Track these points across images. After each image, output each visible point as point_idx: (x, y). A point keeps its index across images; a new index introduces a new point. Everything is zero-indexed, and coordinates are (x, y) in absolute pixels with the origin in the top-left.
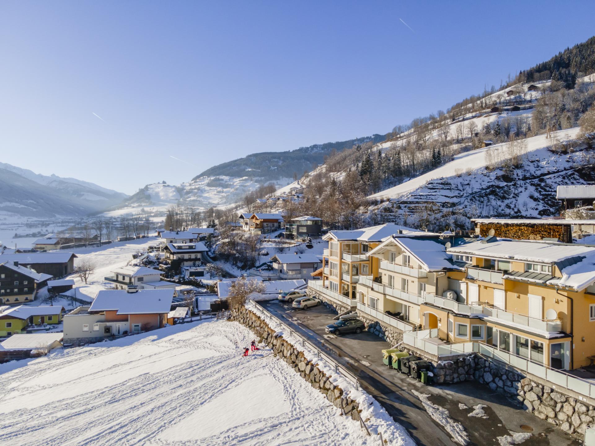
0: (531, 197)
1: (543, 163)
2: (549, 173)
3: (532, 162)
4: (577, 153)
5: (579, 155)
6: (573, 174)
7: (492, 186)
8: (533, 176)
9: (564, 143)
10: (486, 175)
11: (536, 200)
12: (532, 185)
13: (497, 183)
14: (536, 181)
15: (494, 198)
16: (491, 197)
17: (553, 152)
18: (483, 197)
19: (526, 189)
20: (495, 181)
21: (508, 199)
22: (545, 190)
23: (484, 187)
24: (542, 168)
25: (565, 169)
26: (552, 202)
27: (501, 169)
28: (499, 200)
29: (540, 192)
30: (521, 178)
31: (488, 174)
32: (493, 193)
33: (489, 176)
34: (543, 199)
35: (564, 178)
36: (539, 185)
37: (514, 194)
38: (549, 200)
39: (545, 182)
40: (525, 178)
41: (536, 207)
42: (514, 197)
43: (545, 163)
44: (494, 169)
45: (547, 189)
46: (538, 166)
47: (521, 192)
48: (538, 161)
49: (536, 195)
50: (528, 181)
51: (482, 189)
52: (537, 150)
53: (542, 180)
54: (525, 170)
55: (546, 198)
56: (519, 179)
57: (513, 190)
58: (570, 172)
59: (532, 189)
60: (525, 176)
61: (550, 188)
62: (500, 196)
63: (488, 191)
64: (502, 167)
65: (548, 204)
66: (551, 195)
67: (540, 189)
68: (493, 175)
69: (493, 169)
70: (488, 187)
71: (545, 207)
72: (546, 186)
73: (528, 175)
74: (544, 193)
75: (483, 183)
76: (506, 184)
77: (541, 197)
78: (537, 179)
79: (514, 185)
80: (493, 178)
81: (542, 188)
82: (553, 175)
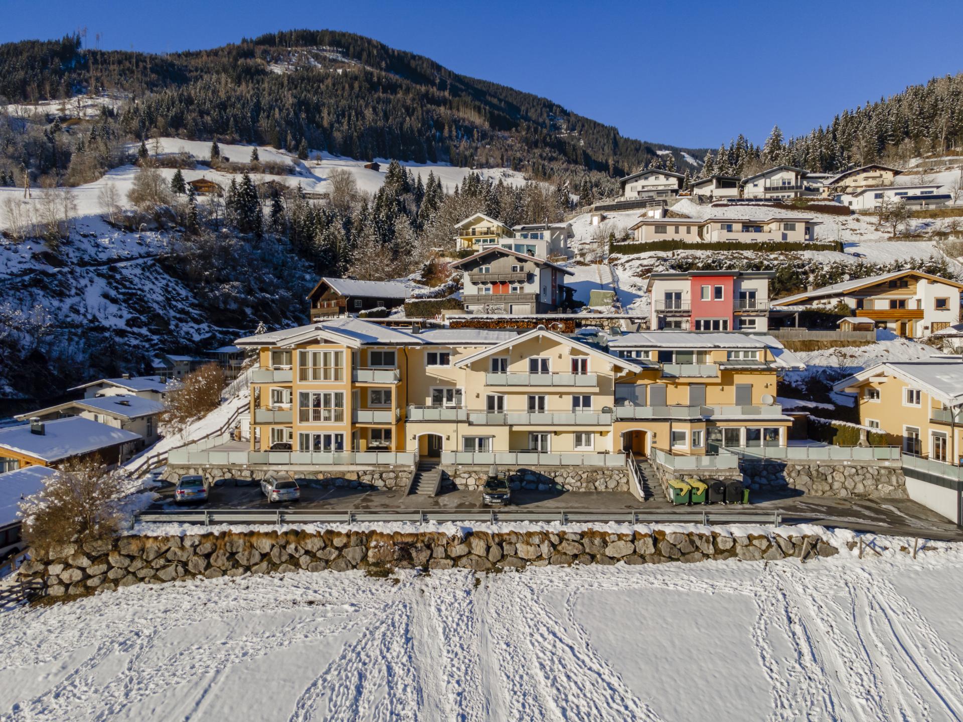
0: (106, 296)
1: (105, 241)
2: (120, 259)
3: (85, 236)
4: (148, 233)
5: (151, 237)
6: (154, 265)
7: (31, 271)
8: (96, 260)
9: (129, 214)
10: (9, 249)
11: (114, 301)
12: (99, 275)
13: (38, 266)
14: (104, 269)
15: (41, 293)
16: (35, 290)
17: (113, 225)
18: (18, 290)
19: (91, 281)
20: (33, 261)
21: (69, 296)
22: (125, 287)
23: (15, 270)
24: (106, 248)
25: (141, 256)
26: (141, 306)
27: (36, 240)
28: (53, 297)
29: (116, 288)
30: (75, 260)
31: (13, 247)
32: (37, 283)
33: (16, 251)
34: (125, 301)
35: (143, 269)
36: (113, 277)
37: (76, 288)
38: (135, 303)
39: (121, 273)
40: (82, 263)
41: (119, 313)
42: (77, 294)
43: (107, 240)
44: (21, 240)
45: (127, 284)
46: (97, 246)
47: (86, 286)
48: (95, 236)
49: (113, 293)
50: (92, 269)
51: (12, 274)
52: (86, 218)
53: (114, 269)
54: (78, 249)
55: (130, 299)
56: (72, 263)
57: (72, 280)
58: (150, 262)
59: (101, 283)
60: (82, 259)
61: (131, 283)
62: (54, 292)
63: (27, 278)
64: (35, 237)
65: (135, 309)
66: (136, 294)
67: (115, 284)
68: (25, 250)
69: (20, 237)
70: (26, 272)
71: (131, 313)
72: (125, 279)
73: (86, 258)
74: (123, 290)
75: (9, 263)
76: (57, 269)
77: (121, 297)
78: (105, 267)
79: (72, 272)
80: (28, 256)
81: (117, 282)
82: (128, 264)
